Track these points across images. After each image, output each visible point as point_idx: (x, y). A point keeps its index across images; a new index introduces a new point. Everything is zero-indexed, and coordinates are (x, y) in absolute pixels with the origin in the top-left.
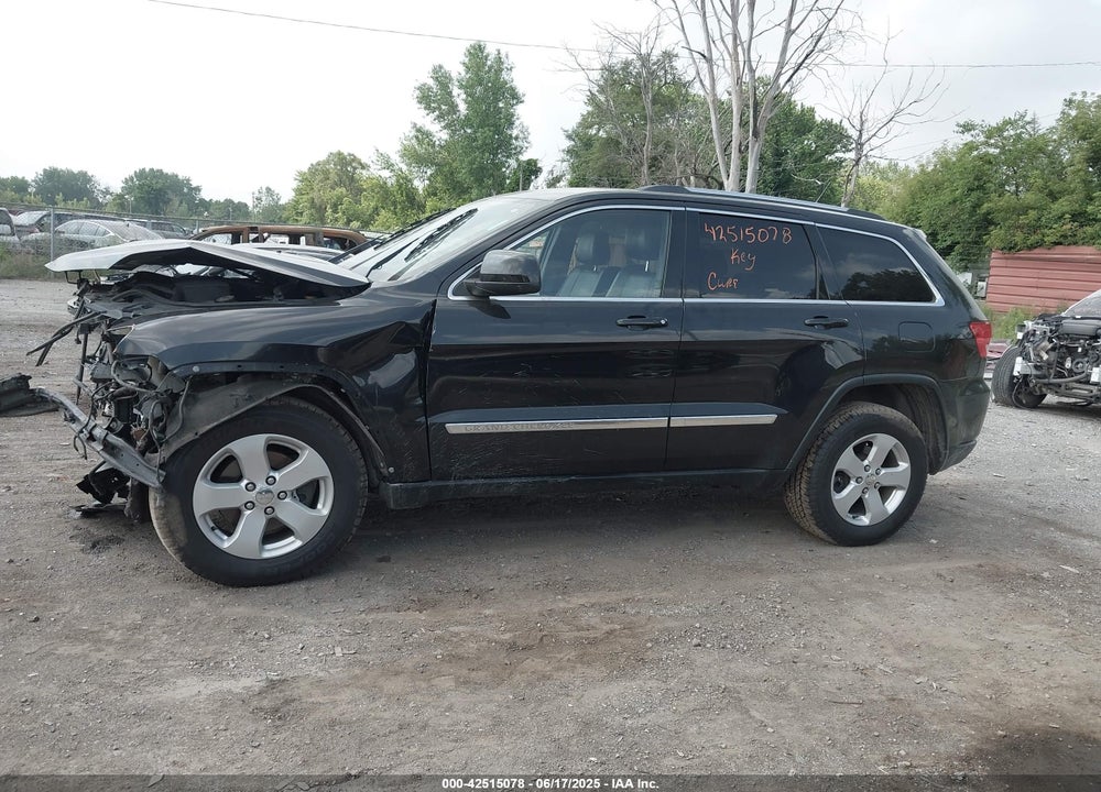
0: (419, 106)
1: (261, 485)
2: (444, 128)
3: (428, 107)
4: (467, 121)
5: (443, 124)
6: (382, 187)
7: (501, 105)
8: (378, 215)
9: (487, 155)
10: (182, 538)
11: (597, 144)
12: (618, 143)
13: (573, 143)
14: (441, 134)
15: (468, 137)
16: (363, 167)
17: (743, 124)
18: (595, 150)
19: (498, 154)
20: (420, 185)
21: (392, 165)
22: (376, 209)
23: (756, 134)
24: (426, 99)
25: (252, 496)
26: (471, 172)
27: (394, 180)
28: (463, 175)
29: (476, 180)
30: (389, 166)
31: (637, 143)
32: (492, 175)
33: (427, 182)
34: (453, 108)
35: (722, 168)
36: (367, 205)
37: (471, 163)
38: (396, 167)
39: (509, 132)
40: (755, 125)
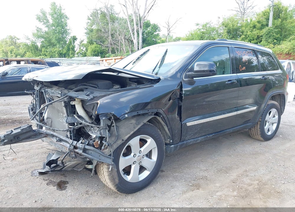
0: (37, 20)
1: (138, 154)
2: (46, 27)
3: (40, 21)
4: (53, 25)
5: (45, 26)
6: (26, 45)
7: (63, 20)
8: (26, 54)
9: (60, 35)
10: (117, 181)
11: (94, 31)
12: (101, 31)
13: (87, 31)
14: (45, 29)
15: (54, 29)
16: (18, 39)
17: (137, 25)
18: (94, 32)
19: (63, 34)
20: (39, 44)
21: (30, 39)
22: (25, 53)
23: (141, 27)
24: (39, 19)
25: (135, 159)
26: (56, 40)
27: (30, 43)
28: (54, 41)
29: (58, 42)
30: (29, 39)
31: (107, 30)
32: (63, 41)
33: (41, 43)
34: (48, 21)
35: (132, 36)
36: (21, 51)
37: (56, 37)
38: (31, 39)
39: (66, 28)
40: (140, 25)
